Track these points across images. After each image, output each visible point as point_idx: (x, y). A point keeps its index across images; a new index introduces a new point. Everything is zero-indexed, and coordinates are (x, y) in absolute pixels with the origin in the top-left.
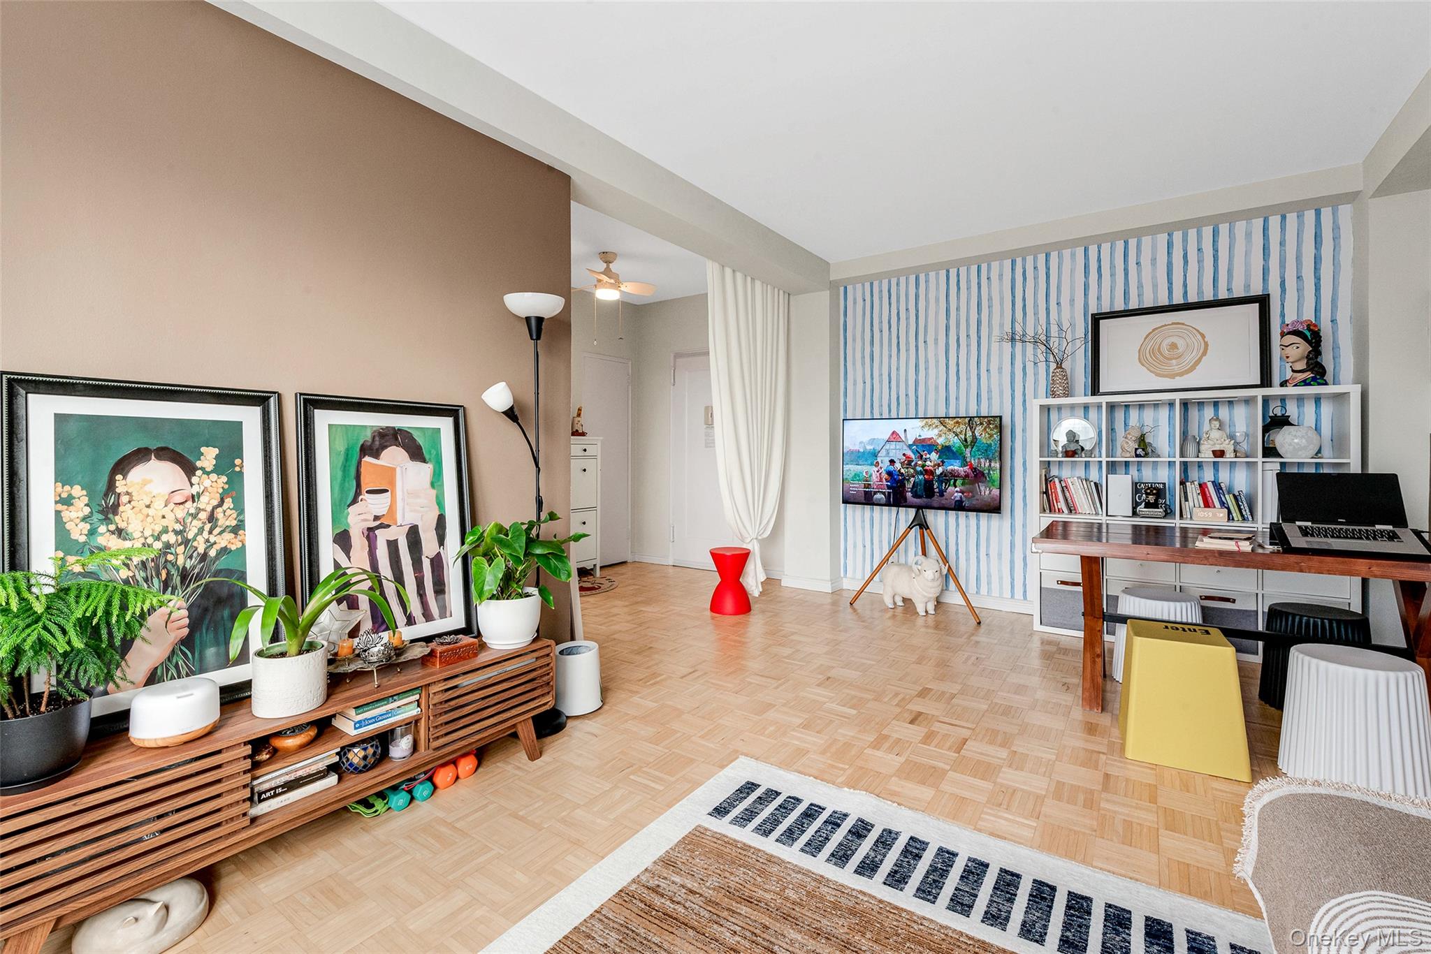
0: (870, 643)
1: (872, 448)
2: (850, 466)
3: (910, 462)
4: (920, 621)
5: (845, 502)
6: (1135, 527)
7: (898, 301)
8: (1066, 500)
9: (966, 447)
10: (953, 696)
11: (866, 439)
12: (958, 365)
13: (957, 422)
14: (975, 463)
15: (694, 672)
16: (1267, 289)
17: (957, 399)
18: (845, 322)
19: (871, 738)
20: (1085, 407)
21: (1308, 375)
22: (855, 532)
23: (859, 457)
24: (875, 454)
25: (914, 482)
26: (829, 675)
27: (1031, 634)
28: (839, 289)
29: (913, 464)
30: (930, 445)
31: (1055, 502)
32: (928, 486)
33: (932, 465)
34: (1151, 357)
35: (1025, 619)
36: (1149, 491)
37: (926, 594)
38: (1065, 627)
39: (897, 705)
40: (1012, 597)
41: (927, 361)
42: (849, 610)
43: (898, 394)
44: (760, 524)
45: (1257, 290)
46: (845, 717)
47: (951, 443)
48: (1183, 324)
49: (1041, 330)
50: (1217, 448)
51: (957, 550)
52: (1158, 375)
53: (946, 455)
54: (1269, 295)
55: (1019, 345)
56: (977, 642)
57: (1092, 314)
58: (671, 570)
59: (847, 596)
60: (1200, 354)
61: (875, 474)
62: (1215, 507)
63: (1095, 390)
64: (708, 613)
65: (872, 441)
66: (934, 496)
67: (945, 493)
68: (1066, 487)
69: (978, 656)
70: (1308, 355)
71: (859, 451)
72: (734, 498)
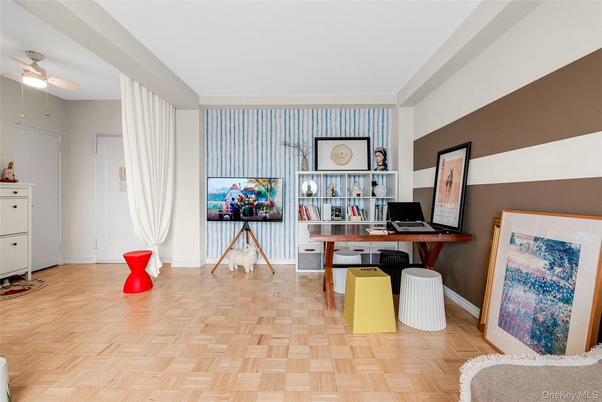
0: (227, 295)
1: (223, 192)
2: (211, 201)
3: (242, 199)
4: (247, 277)
5: (208, 220)
6: (332, 225)
7: (234, 121)
8: (307, 215)
9: (268, 192)
10: (274, 319)
11: (219, 188)
12: (262, 154)
13: (264, 180)
14: (272, 199)
15: (110, 346)
16: (369, 135)
17: (262, 170)
18: (207, 128)
19: (239, 363)
20: (312, 176)
21: (383, 167)
22: (213, 235)
23: (216, 197)
24: (224, 195)
25: (244, 209)
26: (207, 323)
27: (295, 274)
28: (205, 111)
29: (243, 200)
30: (251, 191)
31: (303, 215)
32: (251, 210)
33: (253, 200)
34: (335, 157)
35: (291, 267)
36: (337, 210)
37: (250, 263)
38: (308, 269)
39: (249, 333)
40: (285, 258)
41: (248, 152)
42: (211, 276)
43: (234, 166)
44: (158, 237)
45: (366, 136)
46: (221, 353)
47: (261, 190)
48: (345, 145)
49: (296, 141)
50: (358, 193)
51: (262, 239)
52: (337, 164)
53: (259, 196)
54: (370, 137)
55: (287, 147)
56: (276, 283)
57: (315, 138)
58: (95, 267)
59: (208, 268)
60: (350, 157)
61: (224, 206)
62: (356, 215)
63: (316, 169)
64: (123, 294)
65: (223, 189)
66: (253, 215)
67: (258, 214)
68: (307, 209)
69: (278, 291)
70: (383, 160)
71: (216, 194)
72: (140, 221)
